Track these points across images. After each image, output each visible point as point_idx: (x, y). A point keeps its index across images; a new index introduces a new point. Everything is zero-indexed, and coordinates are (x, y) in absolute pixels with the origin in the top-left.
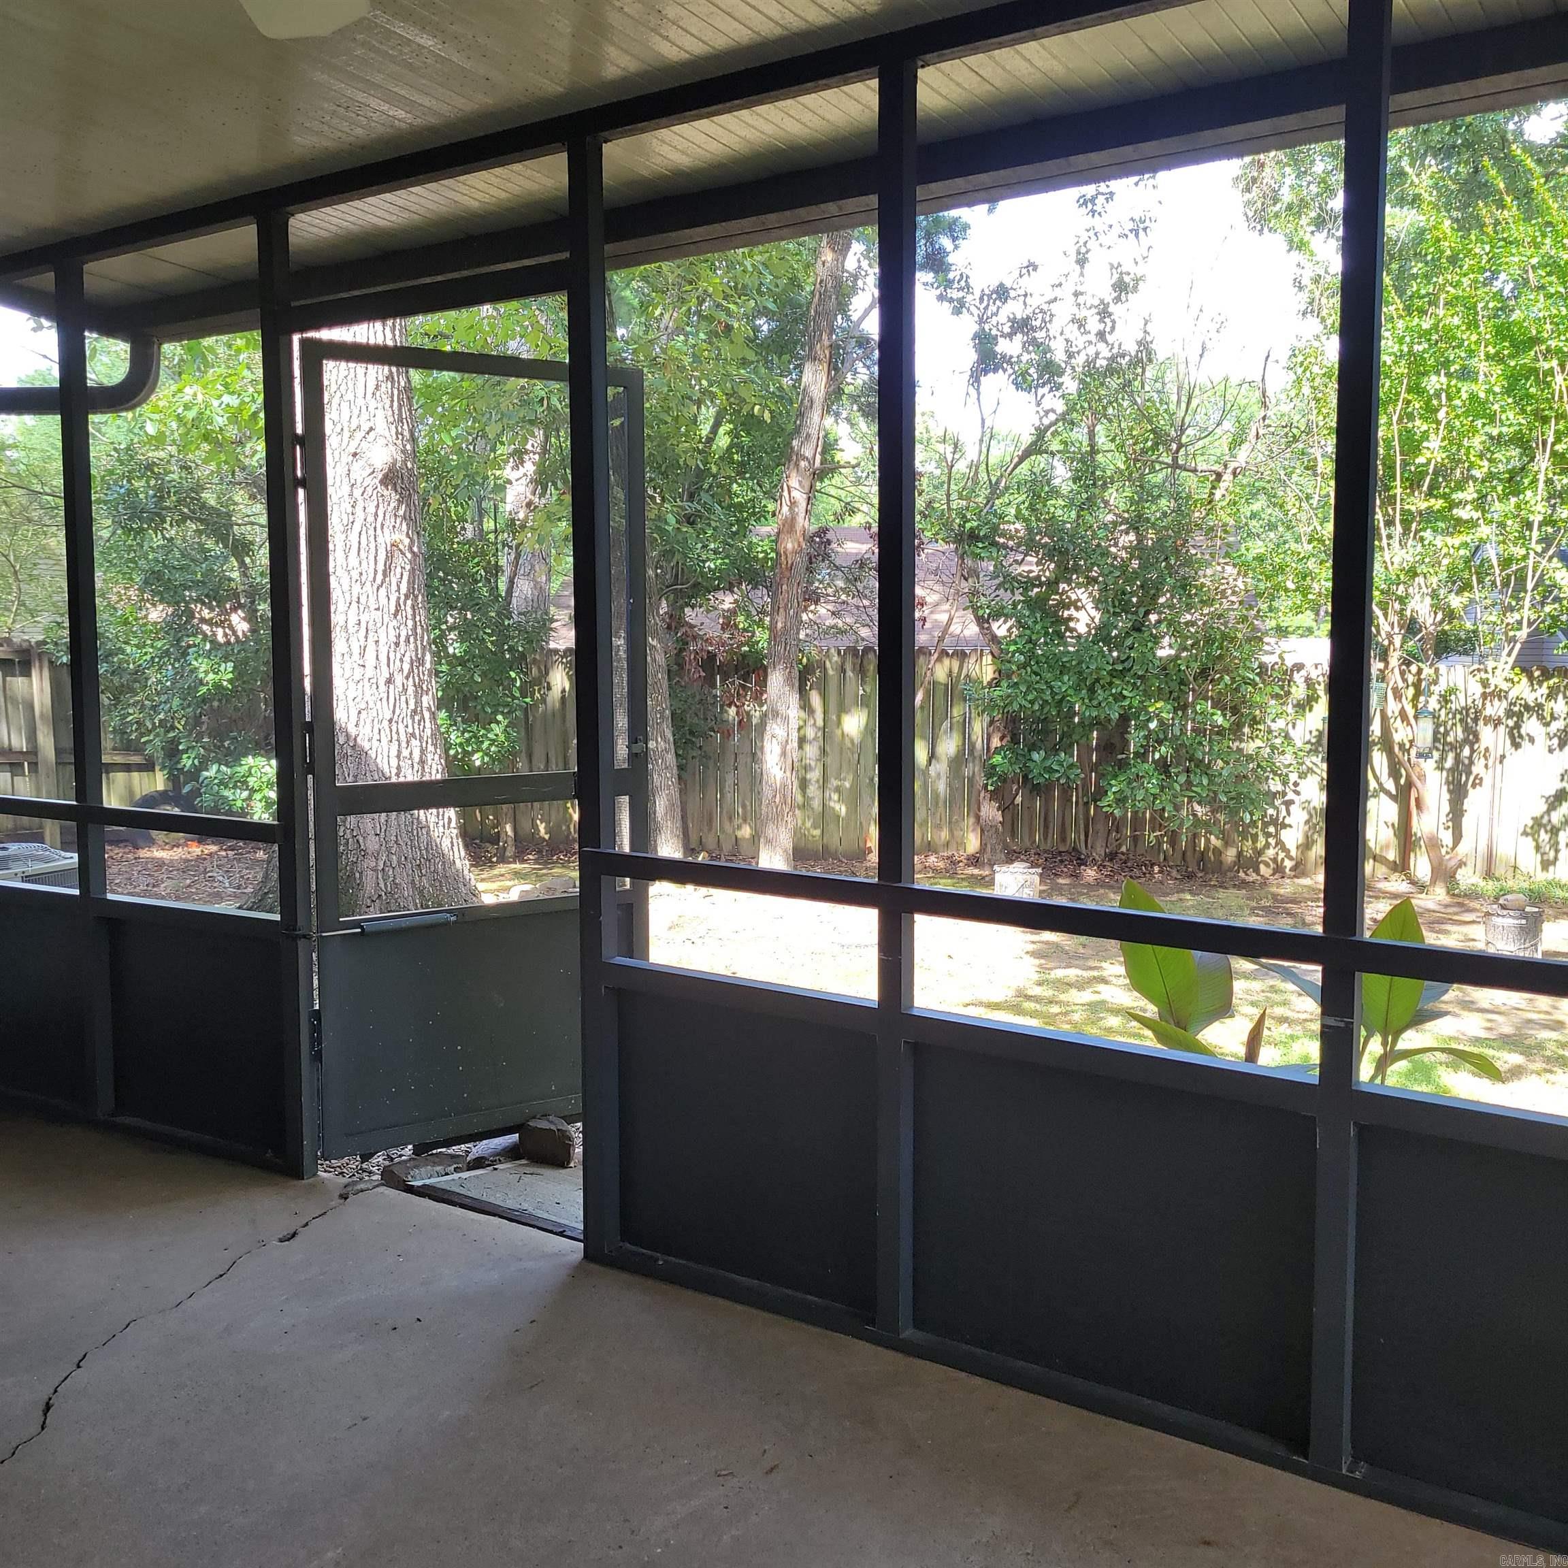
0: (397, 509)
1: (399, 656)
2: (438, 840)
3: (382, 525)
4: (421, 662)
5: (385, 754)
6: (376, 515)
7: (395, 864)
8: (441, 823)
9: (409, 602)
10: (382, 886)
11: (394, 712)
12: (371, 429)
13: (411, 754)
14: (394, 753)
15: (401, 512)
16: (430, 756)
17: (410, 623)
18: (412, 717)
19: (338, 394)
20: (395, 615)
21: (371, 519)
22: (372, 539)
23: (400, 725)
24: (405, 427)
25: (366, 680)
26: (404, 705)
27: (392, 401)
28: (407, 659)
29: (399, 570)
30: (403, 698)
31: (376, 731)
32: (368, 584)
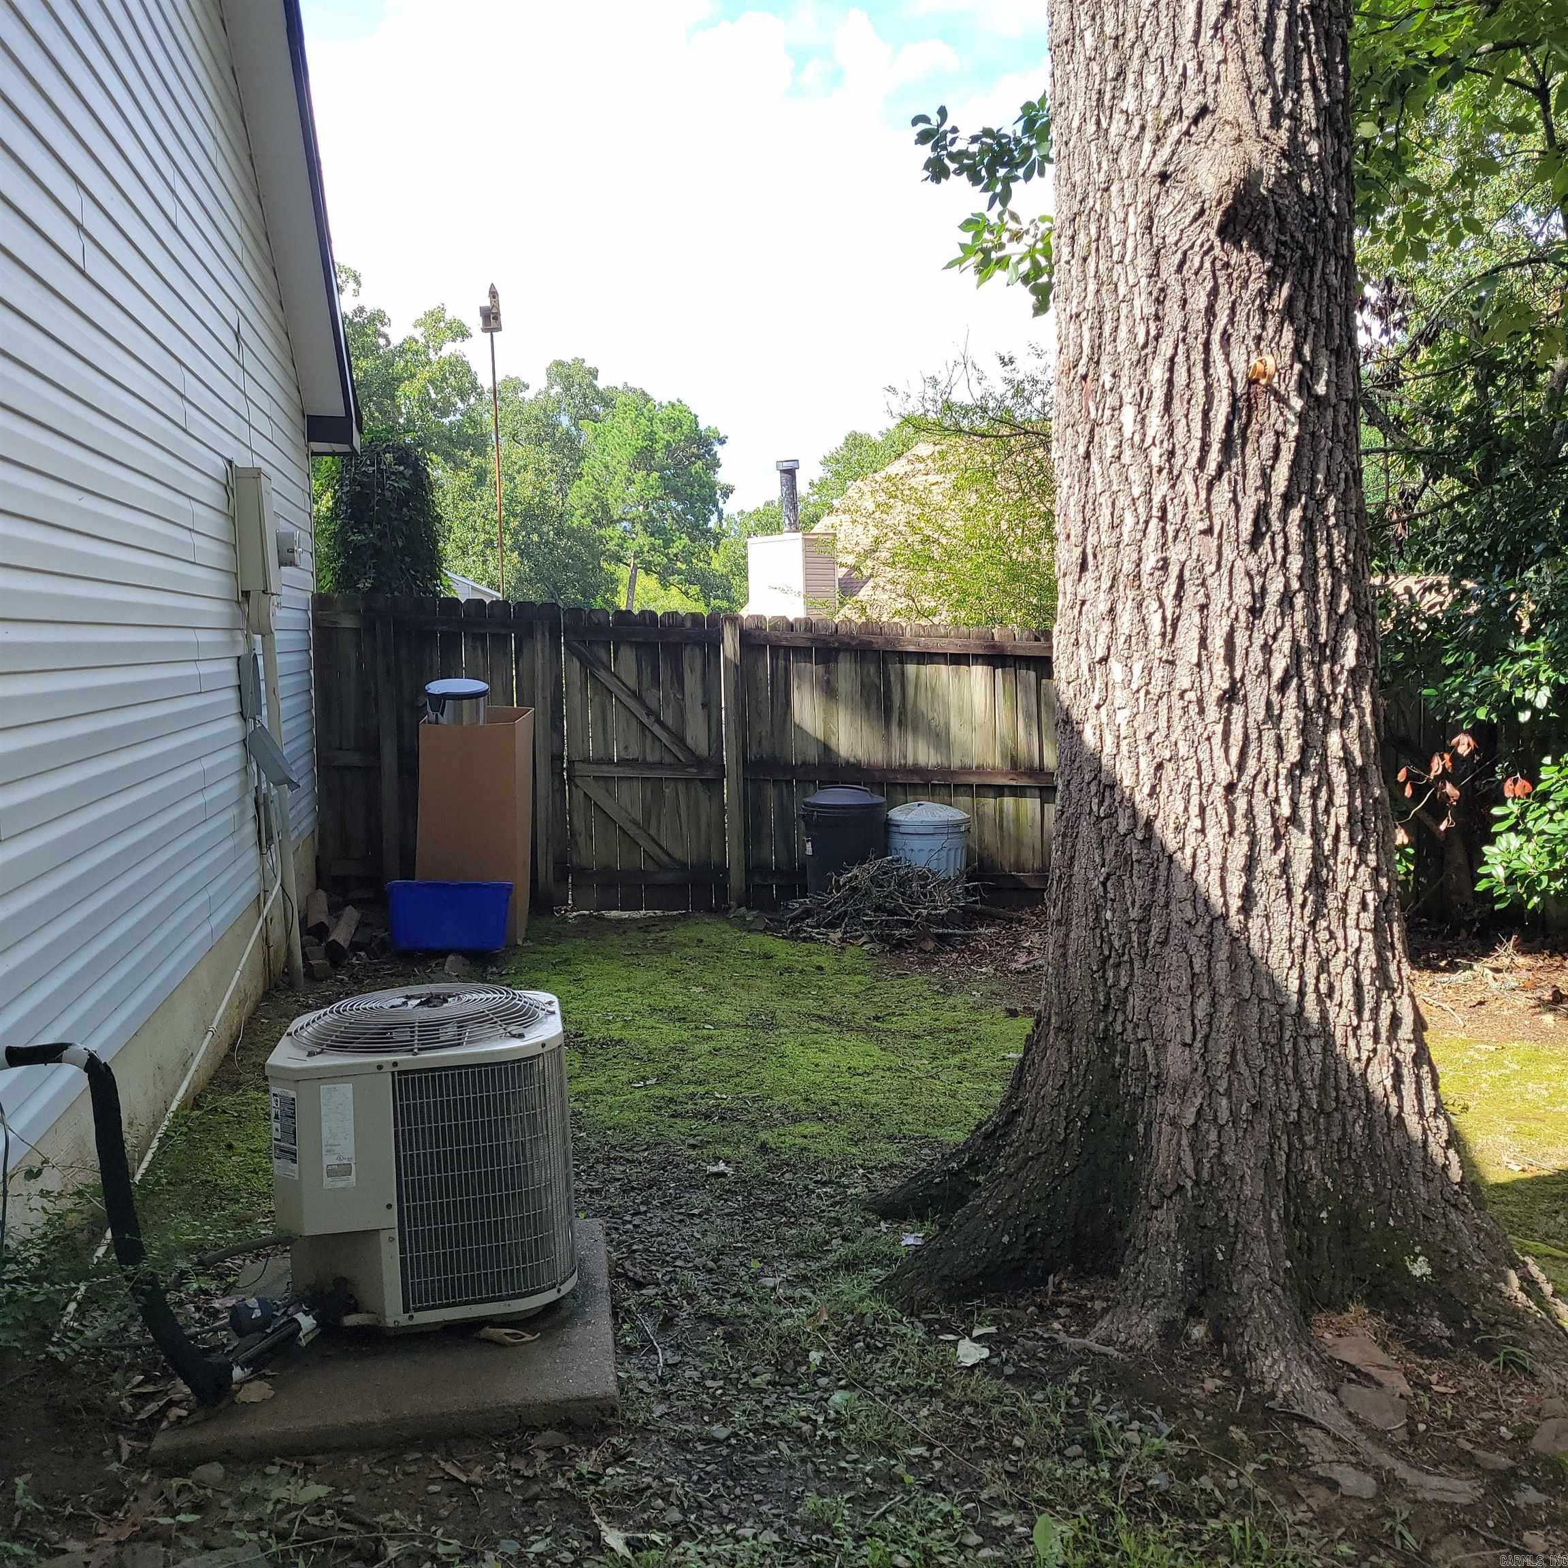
0: (1266, 294)
1: (1259, 639)
2: (1357, 1068)
3: (1226, 338)
4: (1329, 652)
5: (1216, 861)
6: (1210, 311)
7: (1224, 1116)
8: (1367, 1028)
9: (1296, 514)
10: (1188, 1163)
11: (1241, 767)
12: (1203, 111)
13: (1285, 865)
14: (1238, 858)
15: (1278, 302)
16: (1343, 872)
17: (1296, 563)
18: (1293, 780)
19: (1138, 52)
20: (1255, 541)
21: (1197, 324)
22: (1198, 372)
23: (1259, 798)
24: (1308, 100)
25: (1175, 693)
26: (1270, 753)
27: (1269, 40)
28: (1284, 645)
29: (1268, 440)
30: (1269, 737)
31: (1194, 810)
32: (1187, 478)
